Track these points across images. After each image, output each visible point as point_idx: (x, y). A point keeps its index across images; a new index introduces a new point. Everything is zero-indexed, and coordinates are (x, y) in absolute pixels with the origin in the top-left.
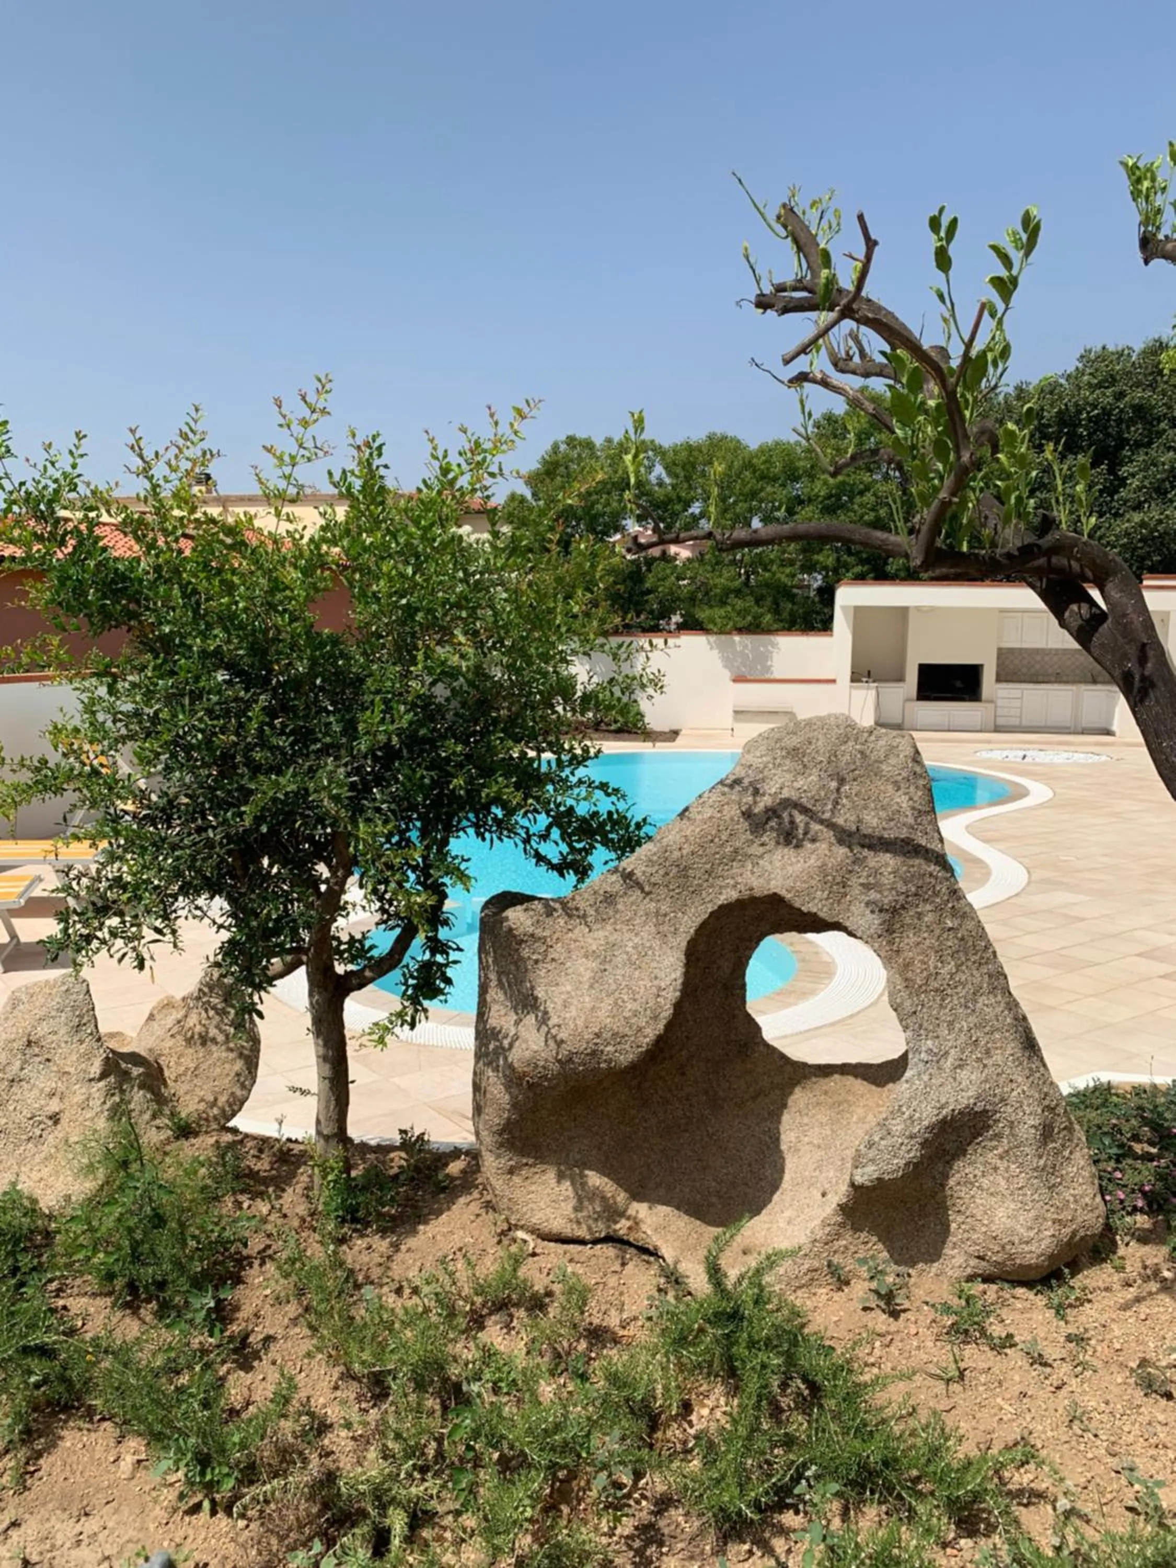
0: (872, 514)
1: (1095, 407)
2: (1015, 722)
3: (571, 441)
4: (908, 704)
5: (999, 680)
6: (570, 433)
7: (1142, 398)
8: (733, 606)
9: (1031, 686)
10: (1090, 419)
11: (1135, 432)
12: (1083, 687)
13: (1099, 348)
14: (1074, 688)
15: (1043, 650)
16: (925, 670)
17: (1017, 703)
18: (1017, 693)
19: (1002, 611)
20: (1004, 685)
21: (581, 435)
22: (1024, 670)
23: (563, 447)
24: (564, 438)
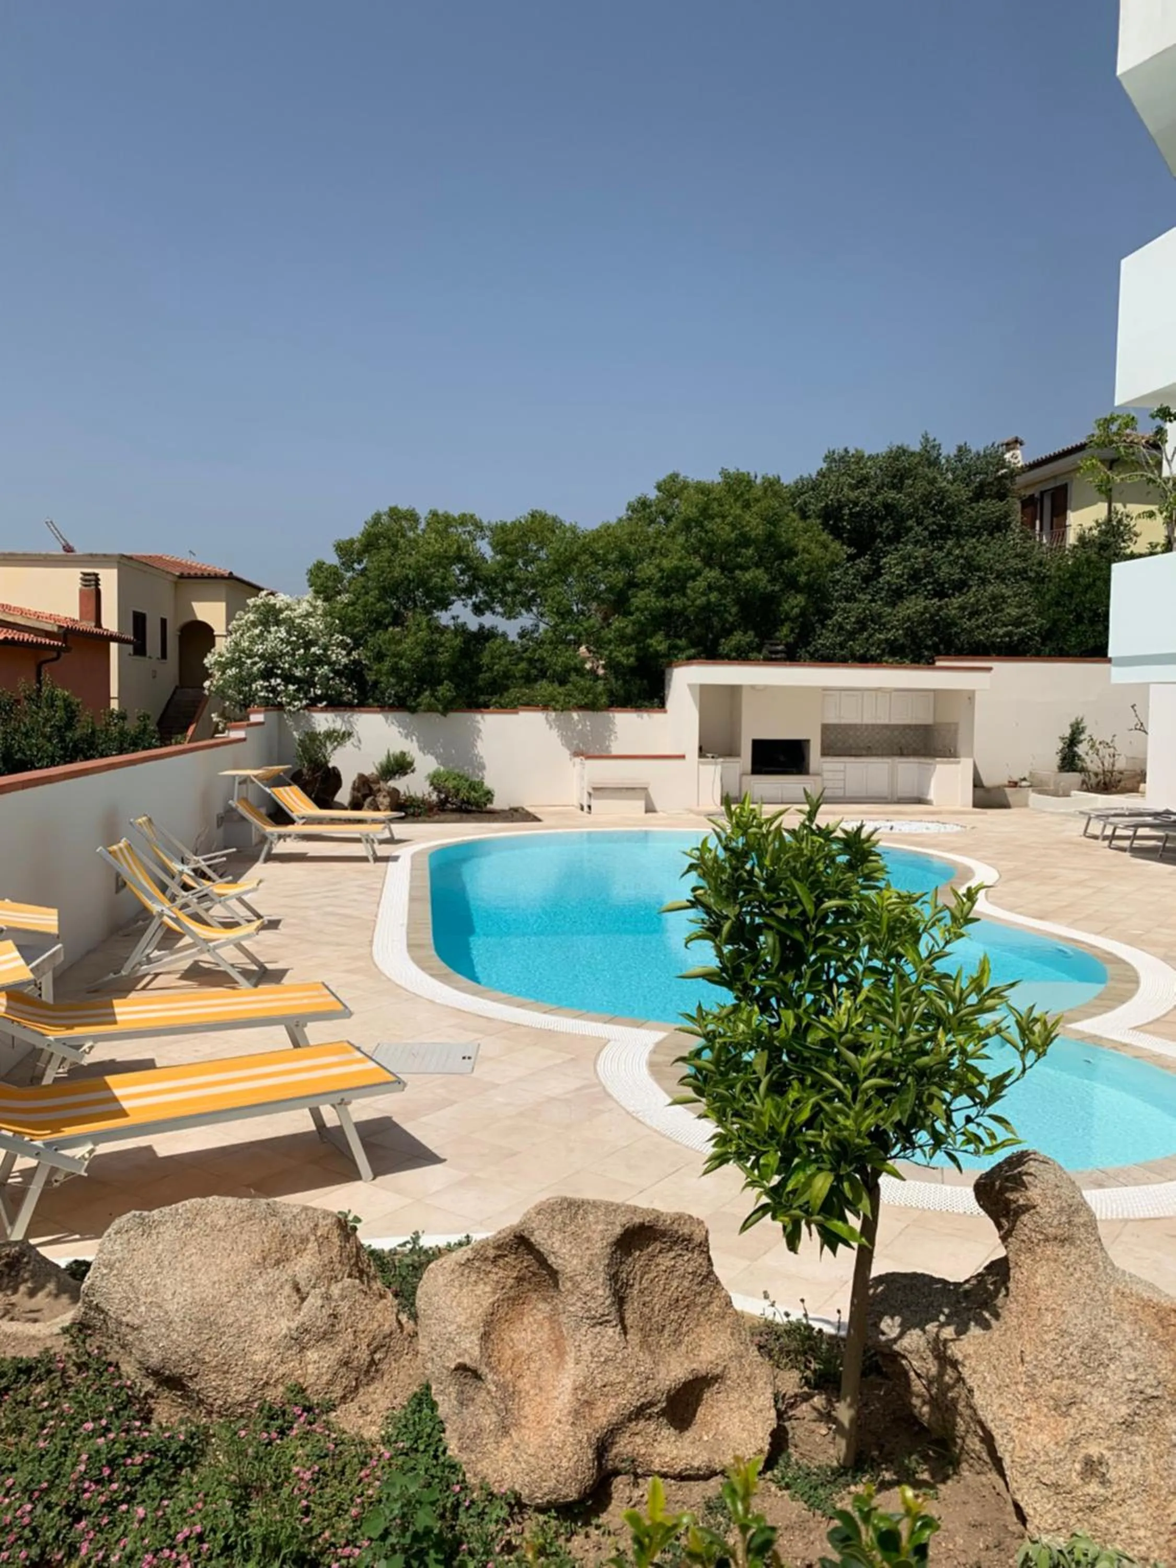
0: (704, 599)
1: (856, 504)
2: (840, 793)
3: (394, 513)
4: (744, 778)
5: (824, 754)
6: (393, 505)
7: (893, 499)
8: (574, 685)
9: (852, 759)
10: (851, 514)
11: (886, 528)
12: (897, 760)
13: (842, 452)
14: (888, 760)
15: (855, 725)
16: (758, 745)
17: (841, 776)
18: (840, 766)
19: (825, 689)
20: (828, 759)
21: (403, 507)
22: (839, 744)
23: (385, 519)
24: (386, 509)
